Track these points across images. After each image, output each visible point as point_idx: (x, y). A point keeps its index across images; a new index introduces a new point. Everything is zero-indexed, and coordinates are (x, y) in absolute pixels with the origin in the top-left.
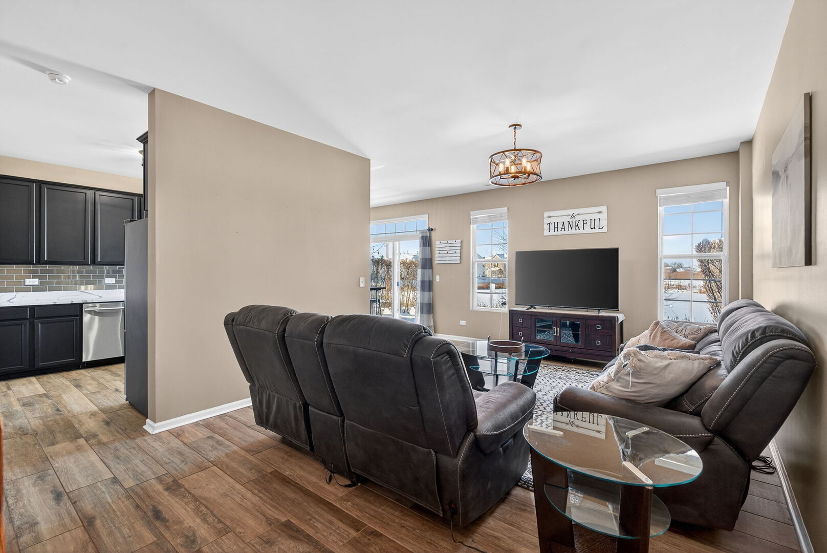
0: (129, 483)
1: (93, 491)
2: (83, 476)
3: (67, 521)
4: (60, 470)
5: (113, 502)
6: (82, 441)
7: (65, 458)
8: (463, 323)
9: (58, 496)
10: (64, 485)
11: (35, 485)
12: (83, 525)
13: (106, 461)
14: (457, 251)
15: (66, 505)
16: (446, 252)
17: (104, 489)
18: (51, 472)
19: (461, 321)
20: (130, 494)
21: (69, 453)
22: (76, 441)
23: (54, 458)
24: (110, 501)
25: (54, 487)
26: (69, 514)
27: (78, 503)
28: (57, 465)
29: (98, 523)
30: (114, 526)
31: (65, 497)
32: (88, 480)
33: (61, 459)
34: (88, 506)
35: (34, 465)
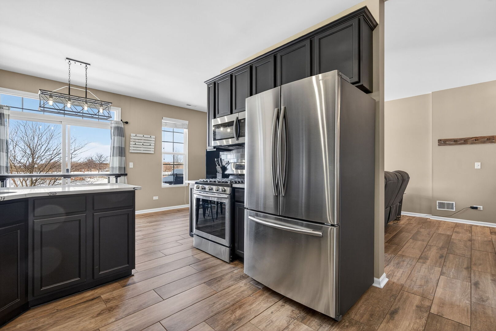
0: (438, 269)
1: (457, 276)
2: (456, 285)
3: (477, 274)
4: (467, 296)
5: (452, 268)
6: (434, 310)
7: (458, 303)
8: (156, 198)
9: (476, 284)
10: (470, 288)
11: (488, 299)
12: (471, 269)
13: (435, 285)
14: (151, 144)
15: (474, 279)
16: (141, 144)
17: (452, 274)
18: (474, 300)
19: (154, 197)
20: (443, 266)
21: (452, 305)
22: (438, 313)
23: (466, 309)
24: (453, 269)
25: (476, 290)
26: (475, 275)
27: (468, 276)
28: (468, 302)
29: (465, 266)
30: (459, 263)
31: (473, 282)
32: (455, 281)
33: (461, 304)
34: (465, 273)
35: (484, 313)
